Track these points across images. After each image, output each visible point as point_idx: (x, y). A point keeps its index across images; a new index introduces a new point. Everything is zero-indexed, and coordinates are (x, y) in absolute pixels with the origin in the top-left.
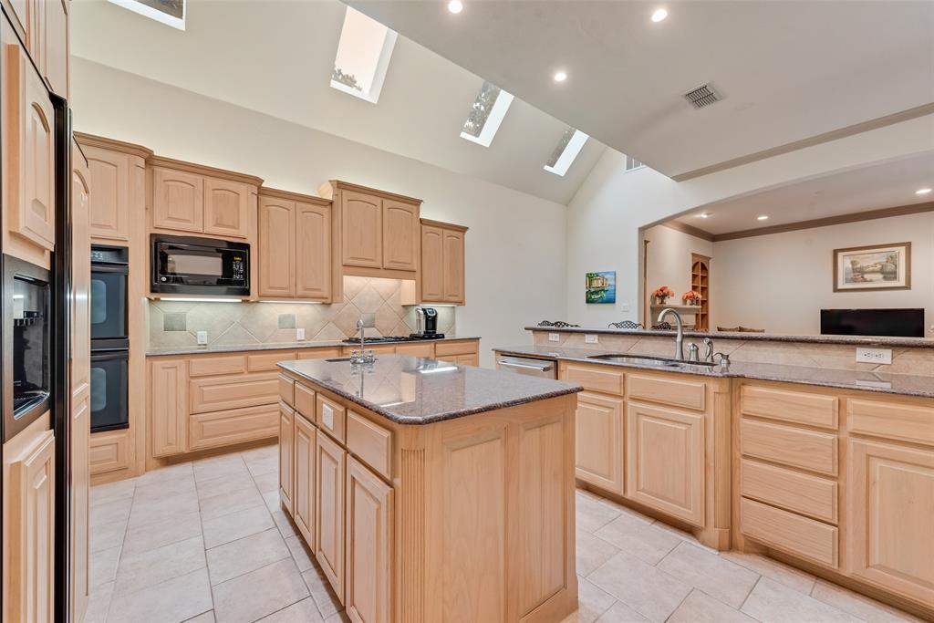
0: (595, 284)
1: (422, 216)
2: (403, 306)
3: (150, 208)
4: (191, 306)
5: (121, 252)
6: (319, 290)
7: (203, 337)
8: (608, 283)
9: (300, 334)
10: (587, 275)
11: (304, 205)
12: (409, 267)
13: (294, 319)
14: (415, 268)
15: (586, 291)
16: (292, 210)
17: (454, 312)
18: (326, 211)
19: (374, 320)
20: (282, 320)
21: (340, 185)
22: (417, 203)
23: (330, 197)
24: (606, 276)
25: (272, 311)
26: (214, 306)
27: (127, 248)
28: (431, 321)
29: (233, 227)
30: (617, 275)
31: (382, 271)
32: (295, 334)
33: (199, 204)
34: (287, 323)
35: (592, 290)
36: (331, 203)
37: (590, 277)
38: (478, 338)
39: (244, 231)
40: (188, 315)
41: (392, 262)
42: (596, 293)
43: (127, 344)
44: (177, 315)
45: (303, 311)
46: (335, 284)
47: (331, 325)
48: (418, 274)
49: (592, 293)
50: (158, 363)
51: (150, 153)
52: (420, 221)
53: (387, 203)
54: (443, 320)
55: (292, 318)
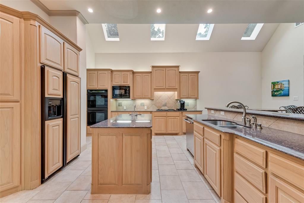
0: (276, 87)
1: (180, 71)
2: (176, 100)
3: (112, 81)
4: (122, 101)
5: (106, 91)
6: (148, 96)
7: (125, 108)
8: (284, 86)
9: (146, 108)
10: (272, 83)
11: (144, 74)
12: (175, 88)
13: (144, 104)
14: (177, 88)
15: (271, 90)
16: (141, 76)
17: (196, 101)
18: (149, 74)
19: (166, 104)
20: (141, 104)
21: (153, 67)
22: (178, 67)
24: (283, 83)
25: (139, 102)
26: (126, 101)
27: (107, 90)
28: (183, 105)
29: (127, 83)
30: (290, 82)
32: (144, 107)
33: (120, 78)
34: (143, 105)
35: (275, 90)
36: (151, 72)
37: (274, 84)
38: (202, 111)
39: (129, 83)
40: (122, 103)
41: (169, 86)
42: (277, 91)
43: (107, 109)
44: (120, 103)
45: (146, 102)
46: (152, 94)
48: (178, 90)
49: (275, 92)
50: (113, 113)
51: (111, 70)
52: (180, 72)
53: (167, 69)
54: (188, 104)
55: (144, 103)
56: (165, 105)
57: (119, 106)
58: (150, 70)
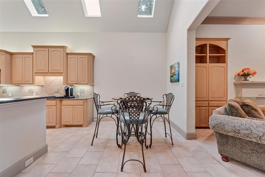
1: (67, 52)
4: (7, 87)
6: (29, 81)
7: (10, 95)
8: (176, 70)
18: (31, 56)
20: (30, 90)
21: (34, 47)
22: (63, 47)
23: (32, 51)
24: (175, 66)
25: (27, 88)
26: (12, 87)
31: (49, 74)
34: (31, 92)
36: (33, 53)
41: (52, 70)
42: (173, 76)
44: (5, 89)
47: (44, 92)
48: (63, 74)
52: (67, 54)
53: (50, 50)
54: (84, 91)
55: (32, 90)
56: (58, 92)
57: (3, 93)
58: (31, 50)
